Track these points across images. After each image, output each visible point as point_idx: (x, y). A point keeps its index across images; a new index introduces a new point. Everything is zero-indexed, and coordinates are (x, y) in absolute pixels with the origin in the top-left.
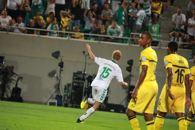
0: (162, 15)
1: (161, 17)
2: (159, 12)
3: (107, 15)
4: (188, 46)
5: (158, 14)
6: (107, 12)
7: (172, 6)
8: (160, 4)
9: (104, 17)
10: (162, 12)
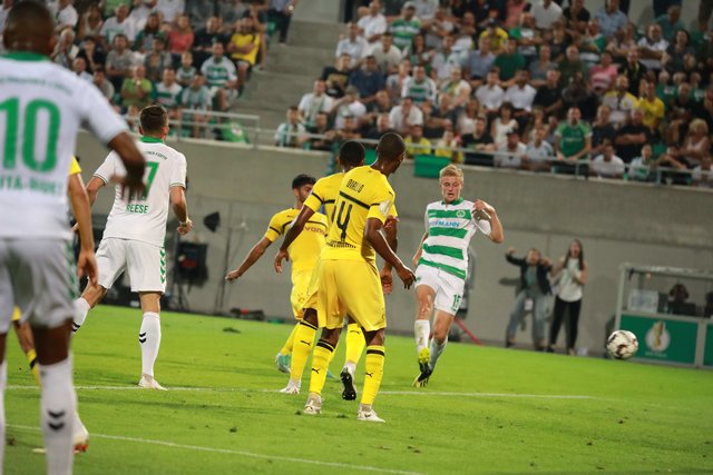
0: (259, 66)
1: (256, 69)
2: (251, 58)
3: (121, 64)
4: (321, 144)
5: (248, 62)
6: (122, 57)
7: (283, 45)
8: (254, 38)
9: (113, 68)
10: (259, 58)
